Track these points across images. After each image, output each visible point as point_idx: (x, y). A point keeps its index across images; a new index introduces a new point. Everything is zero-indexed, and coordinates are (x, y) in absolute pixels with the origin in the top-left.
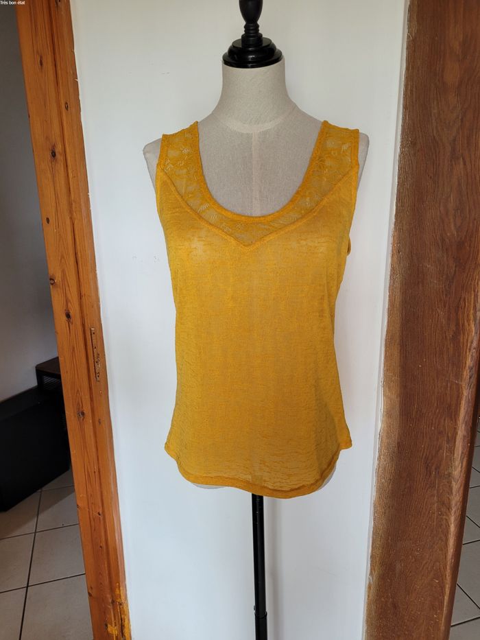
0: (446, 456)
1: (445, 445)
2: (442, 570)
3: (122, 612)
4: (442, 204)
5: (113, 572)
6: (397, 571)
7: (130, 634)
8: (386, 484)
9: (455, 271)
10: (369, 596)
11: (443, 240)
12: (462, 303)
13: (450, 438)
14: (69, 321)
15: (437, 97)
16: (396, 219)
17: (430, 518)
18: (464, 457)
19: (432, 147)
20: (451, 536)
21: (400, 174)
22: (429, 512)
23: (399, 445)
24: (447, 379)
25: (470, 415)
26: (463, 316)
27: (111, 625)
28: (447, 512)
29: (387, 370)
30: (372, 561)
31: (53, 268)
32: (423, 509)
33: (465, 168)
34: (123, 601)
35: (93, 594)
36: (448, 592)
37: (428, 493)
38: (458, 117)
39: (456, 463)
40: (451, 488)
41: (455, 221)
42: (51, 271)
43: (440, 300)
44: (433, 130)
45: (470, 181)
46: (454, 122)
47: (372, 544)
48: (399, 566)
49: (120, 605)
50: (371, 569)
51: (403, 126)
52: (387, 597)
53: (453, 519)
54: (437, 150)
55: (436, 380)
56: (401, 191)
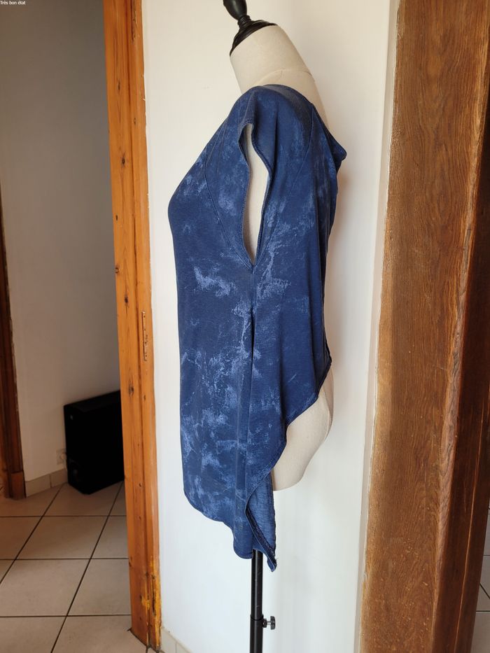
0: (434, 447)
1: (433, 436)
2: (431, 572)
3: (154, 586)
4: (427, 190)
5: (149, 544)
6: (390, 570)
7: (160, 610)
8: (379, 475)
9: (440, 255)
10: (364, 596)
11: (429, 225)
12: (446, 287)
13: (437, 428)
14: (127, 305)
15: (422, 89)
16: (389, 206)
17: (420, 513)
18: (451, 449)
19: (419, 136)
20: (440, 535)
21: (391, 164)
22: (418, 508)
23: (392, 434)
24: (433, 366)
25: (455, 404)
26: (447, 300)
27: (145, 597)
28: (435, 507)
29: (381, 356)
30: (367, 557)
31: (118, 259)
32: (414, 504)
33: (447, 154)
34: (155, 575)
35: (132, 564)
36: (436, 597)
37: (418, 485)
38: (440, 105)
39: (443, 455)
40: (438, 482)
41: (439, 206)
42: (117, 261)
43: (427, 284)
44: (419, 120)
45: (451, 166)
46: (437, 110)
47: (368, 538)
48: (391, 565)
49: (154, 578)
50: (366, 566)
51: (394, 119)
52: (380, 599)
53: (440, 515)
54: (423, 138)
55: (424, 367)
56: (393, 179)
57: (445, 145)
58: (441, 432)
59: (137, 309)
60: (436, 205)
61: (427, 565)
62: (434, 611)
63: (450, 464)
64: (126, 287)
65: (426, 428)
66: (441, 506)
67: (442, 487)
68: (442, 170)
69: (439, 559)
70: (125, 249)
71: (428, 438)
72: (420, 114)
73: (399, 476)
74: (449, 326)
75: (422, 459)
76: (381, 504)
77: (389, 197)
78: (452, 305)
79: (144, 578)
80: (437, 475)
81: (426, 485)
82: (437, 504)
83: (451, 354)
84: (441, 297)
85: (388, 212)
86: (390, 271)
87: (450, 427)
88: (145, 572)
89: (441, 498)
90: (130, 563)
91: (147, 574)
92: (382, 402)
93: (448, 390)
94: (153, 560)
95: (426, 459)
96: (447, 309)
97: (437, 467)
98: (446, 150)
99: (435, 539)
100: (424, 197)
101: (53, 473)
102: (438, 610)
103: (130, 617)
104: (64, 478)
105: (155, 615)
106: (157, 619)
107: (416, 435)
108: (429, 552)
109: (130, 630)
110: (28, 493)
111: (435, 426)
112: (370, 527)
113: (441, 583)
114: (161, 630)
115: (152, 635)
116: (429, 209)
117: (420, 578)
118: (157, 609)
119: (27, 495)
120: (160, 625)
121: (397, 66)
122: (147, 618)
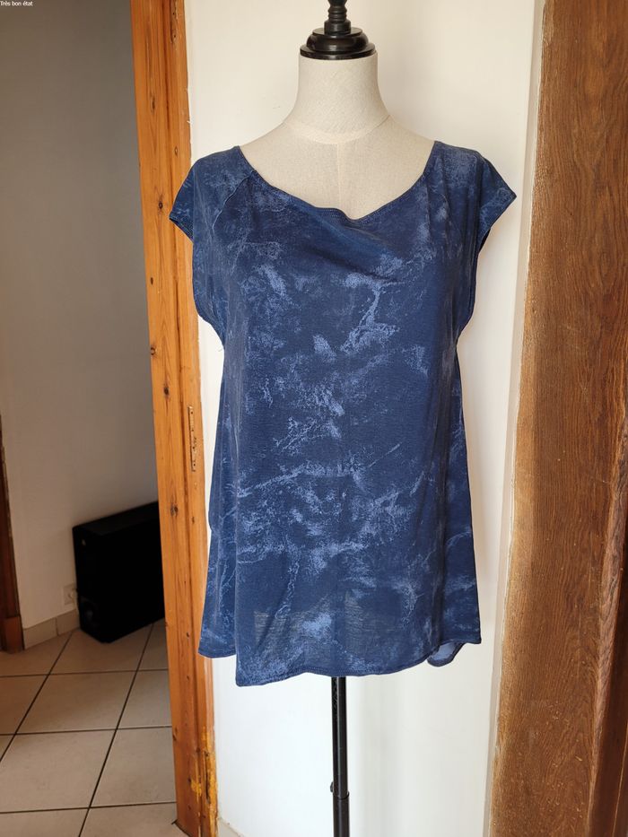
0: (592, 583)
1: (590, 568)
2: (587, 744)
3: (208, 765)
4: (584, 246)
5: (200, 711)
6: (531, 742)
7: (216, 795)
8: (517, 619)
9: (601, 333)
10: (495, 775)
11: (586, 293)
12: (609, 374)
13: (596, 559)
14: (167, 398)
15: (578, 114)
16: (530, 268)
17: (572, 668)
18: (615, 586)
19: (573, 175)
20: (599, 696)
21: (534, 212)
22: (570, 661)
23: (533, 566)
24: (592, 477)
25: (621, 528)
26: (611, 393)
27: (195, 780)
28: (593, 661)
29: (519, 464)
30: (499, 725)
31: (154, 335)
32: (564, 657)
33: (612, 200)
34: (210, 751)
35: (178, 738)
36: (594, 776)
37: (569, 633)
38: (602, 136)
39: (605, 593)
40: (597, 628)
41: (600, 268)
42: (152, 338)
43: (584, 372)
44: (573, 154)
45: (618, 215)
46: (598, 142)
47: (500, 701)
48: (532, 735)
49: (207, 755)
50: (499, 737)
51: (538, 152)
52: (518, 778)
53: (600, 672)
54: (578, 179)
55: (578, 479)
56: (536, 232)
57: (610, 188)
58: (602, 564)
59: (181, 404)
60: (597, 268)
61: (581, 735)
62: (591, 793)
63: (614, 605)
64: (166, 374)
65: (581, 559)
66: (601, 659)
67: (602, 635)
68: (605, 221)
69: (597, 727)
70: (164, 323)
71: (584, 572)
72: (575, 146)
73: (544, 621)
74: (614, 425)
75: (575, 599)
76: (518, 656)
77: (531, 256)
78: (618, 398)
79: (195, 756)
80: (596, 620)
81: (581, 632)
82: (596, 656)
83: (617, 463)
84: (603, 390)
85: (529, 275)
86: (532, 353)
87: (614, 557)
88: (195, 748)
89: (601, 649)
90: (174, 737)
91: (199, 750)
92: (521, 524)
93: (612, 509)
94: (206, 732)
95: (581, 599)
96: (611, 404)
97: (596, 610)
98: (611, 195)
99: (593, 702)
100: (580, 257)
101: (60, 616)
102: (595, 792)
103: (174, 806)
104: (74, 623)
105: (210, 803)
106: (212, 808)
107: (567, 568)
108: (585, 718)
109: (175, 822)
110: (27, 644)
111: (593, 556)
112: (504, 686)
113: (600, 757)
114: (218, 823)
115: (205, 829)
116: (586, 272)
117: (572, 752)
118: (211, 796)
119: (26, 647)
120: (216, 815)
121: (543, 82)
122: (198, 807)
